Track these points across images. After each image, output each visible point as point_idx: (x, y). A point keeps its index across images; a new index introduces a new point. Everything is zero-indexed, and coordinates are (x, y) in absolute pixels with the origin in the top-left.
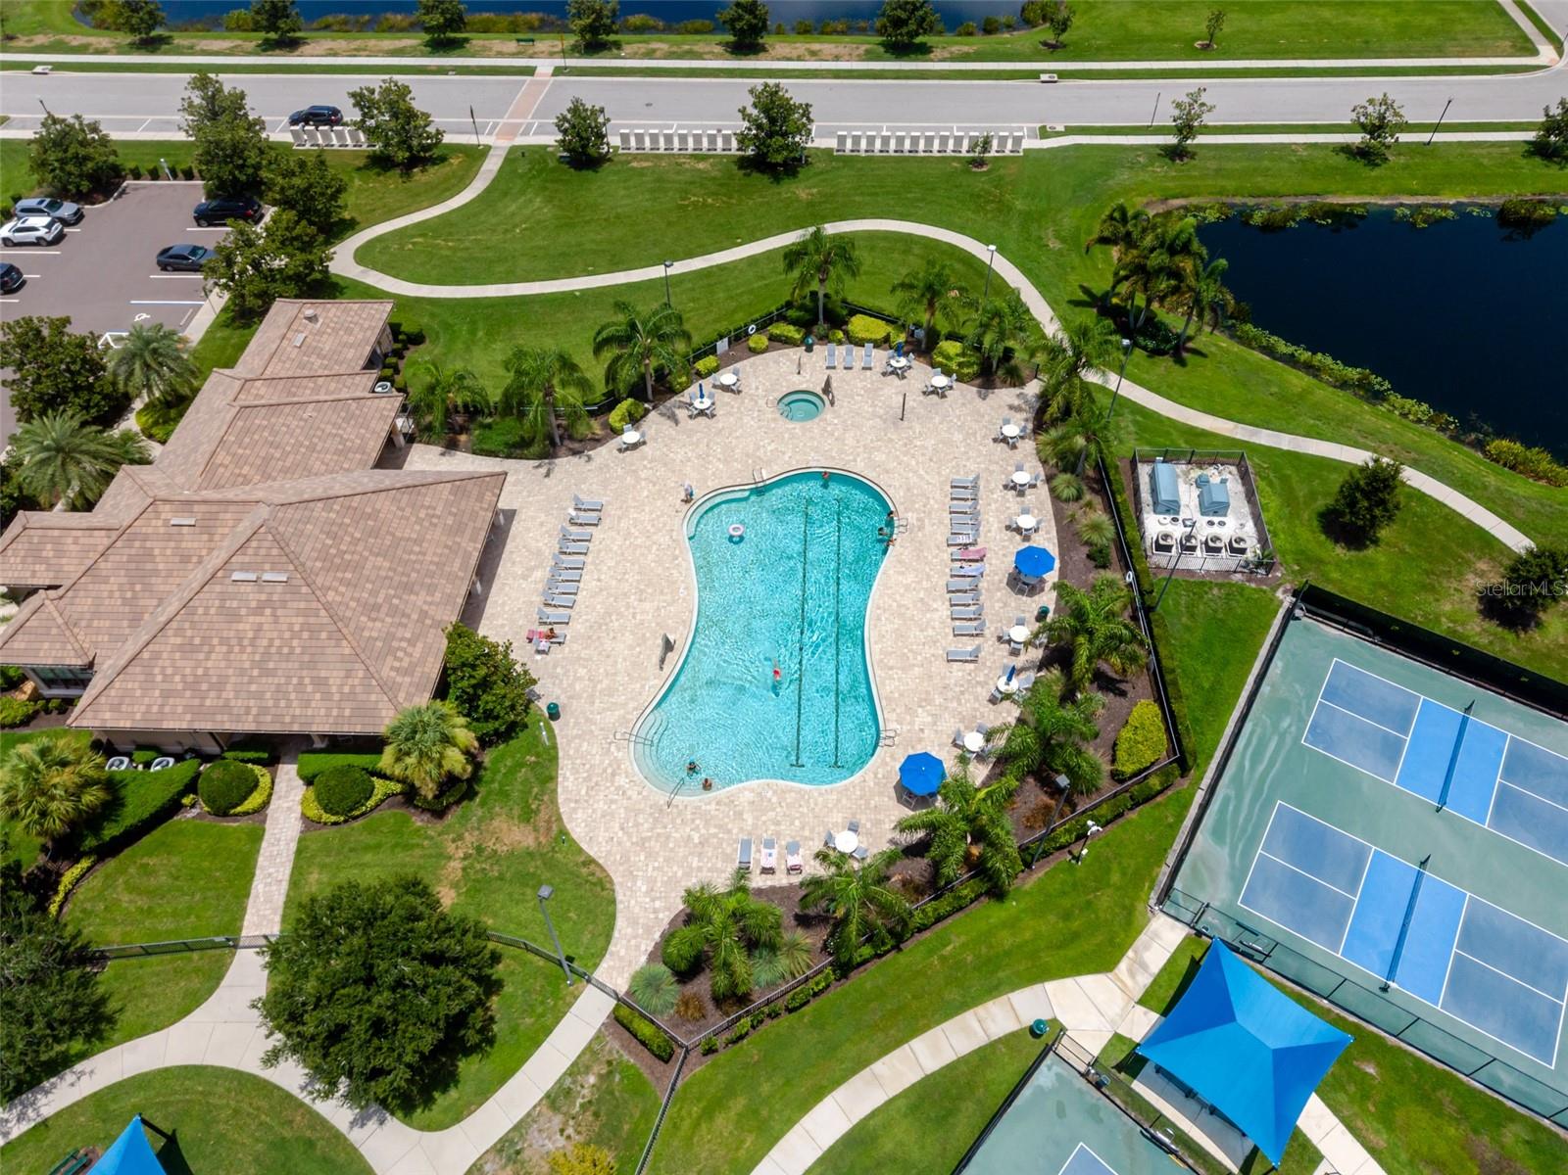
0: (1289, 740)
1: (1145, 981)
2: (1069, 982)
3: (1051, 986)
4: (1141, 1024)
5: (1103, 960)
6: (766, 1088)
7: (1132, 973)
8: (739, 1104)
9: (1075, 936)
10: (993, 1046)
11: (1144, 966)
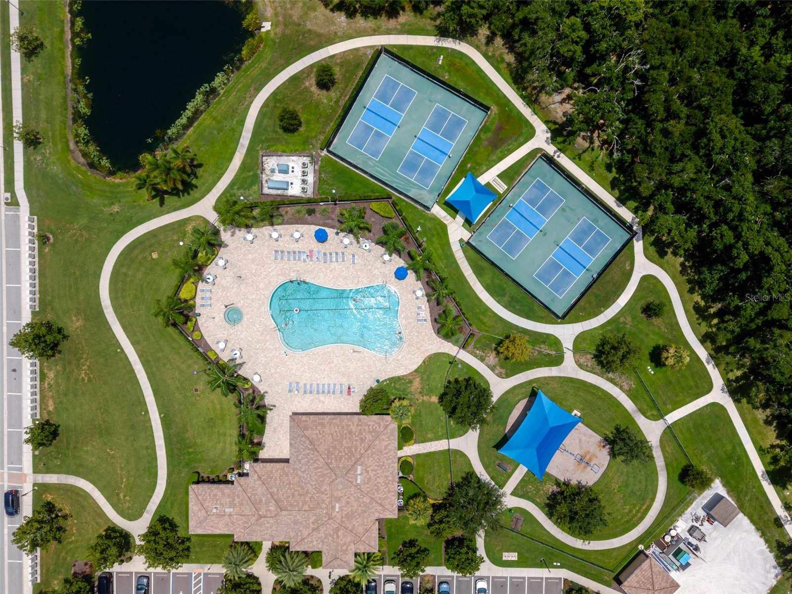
0: (377, 164)
1: (449, 217)
2: (450, 236)
3: (451, 241)
4: (460, 220)
5: (444, 227)
6: (478, 311)
7: (447, 220)
8: (481, 317)
9: (438, 234)
10: (466, 256)
11: (445, 217)
